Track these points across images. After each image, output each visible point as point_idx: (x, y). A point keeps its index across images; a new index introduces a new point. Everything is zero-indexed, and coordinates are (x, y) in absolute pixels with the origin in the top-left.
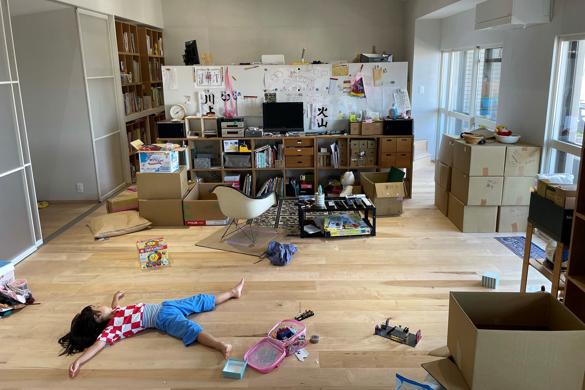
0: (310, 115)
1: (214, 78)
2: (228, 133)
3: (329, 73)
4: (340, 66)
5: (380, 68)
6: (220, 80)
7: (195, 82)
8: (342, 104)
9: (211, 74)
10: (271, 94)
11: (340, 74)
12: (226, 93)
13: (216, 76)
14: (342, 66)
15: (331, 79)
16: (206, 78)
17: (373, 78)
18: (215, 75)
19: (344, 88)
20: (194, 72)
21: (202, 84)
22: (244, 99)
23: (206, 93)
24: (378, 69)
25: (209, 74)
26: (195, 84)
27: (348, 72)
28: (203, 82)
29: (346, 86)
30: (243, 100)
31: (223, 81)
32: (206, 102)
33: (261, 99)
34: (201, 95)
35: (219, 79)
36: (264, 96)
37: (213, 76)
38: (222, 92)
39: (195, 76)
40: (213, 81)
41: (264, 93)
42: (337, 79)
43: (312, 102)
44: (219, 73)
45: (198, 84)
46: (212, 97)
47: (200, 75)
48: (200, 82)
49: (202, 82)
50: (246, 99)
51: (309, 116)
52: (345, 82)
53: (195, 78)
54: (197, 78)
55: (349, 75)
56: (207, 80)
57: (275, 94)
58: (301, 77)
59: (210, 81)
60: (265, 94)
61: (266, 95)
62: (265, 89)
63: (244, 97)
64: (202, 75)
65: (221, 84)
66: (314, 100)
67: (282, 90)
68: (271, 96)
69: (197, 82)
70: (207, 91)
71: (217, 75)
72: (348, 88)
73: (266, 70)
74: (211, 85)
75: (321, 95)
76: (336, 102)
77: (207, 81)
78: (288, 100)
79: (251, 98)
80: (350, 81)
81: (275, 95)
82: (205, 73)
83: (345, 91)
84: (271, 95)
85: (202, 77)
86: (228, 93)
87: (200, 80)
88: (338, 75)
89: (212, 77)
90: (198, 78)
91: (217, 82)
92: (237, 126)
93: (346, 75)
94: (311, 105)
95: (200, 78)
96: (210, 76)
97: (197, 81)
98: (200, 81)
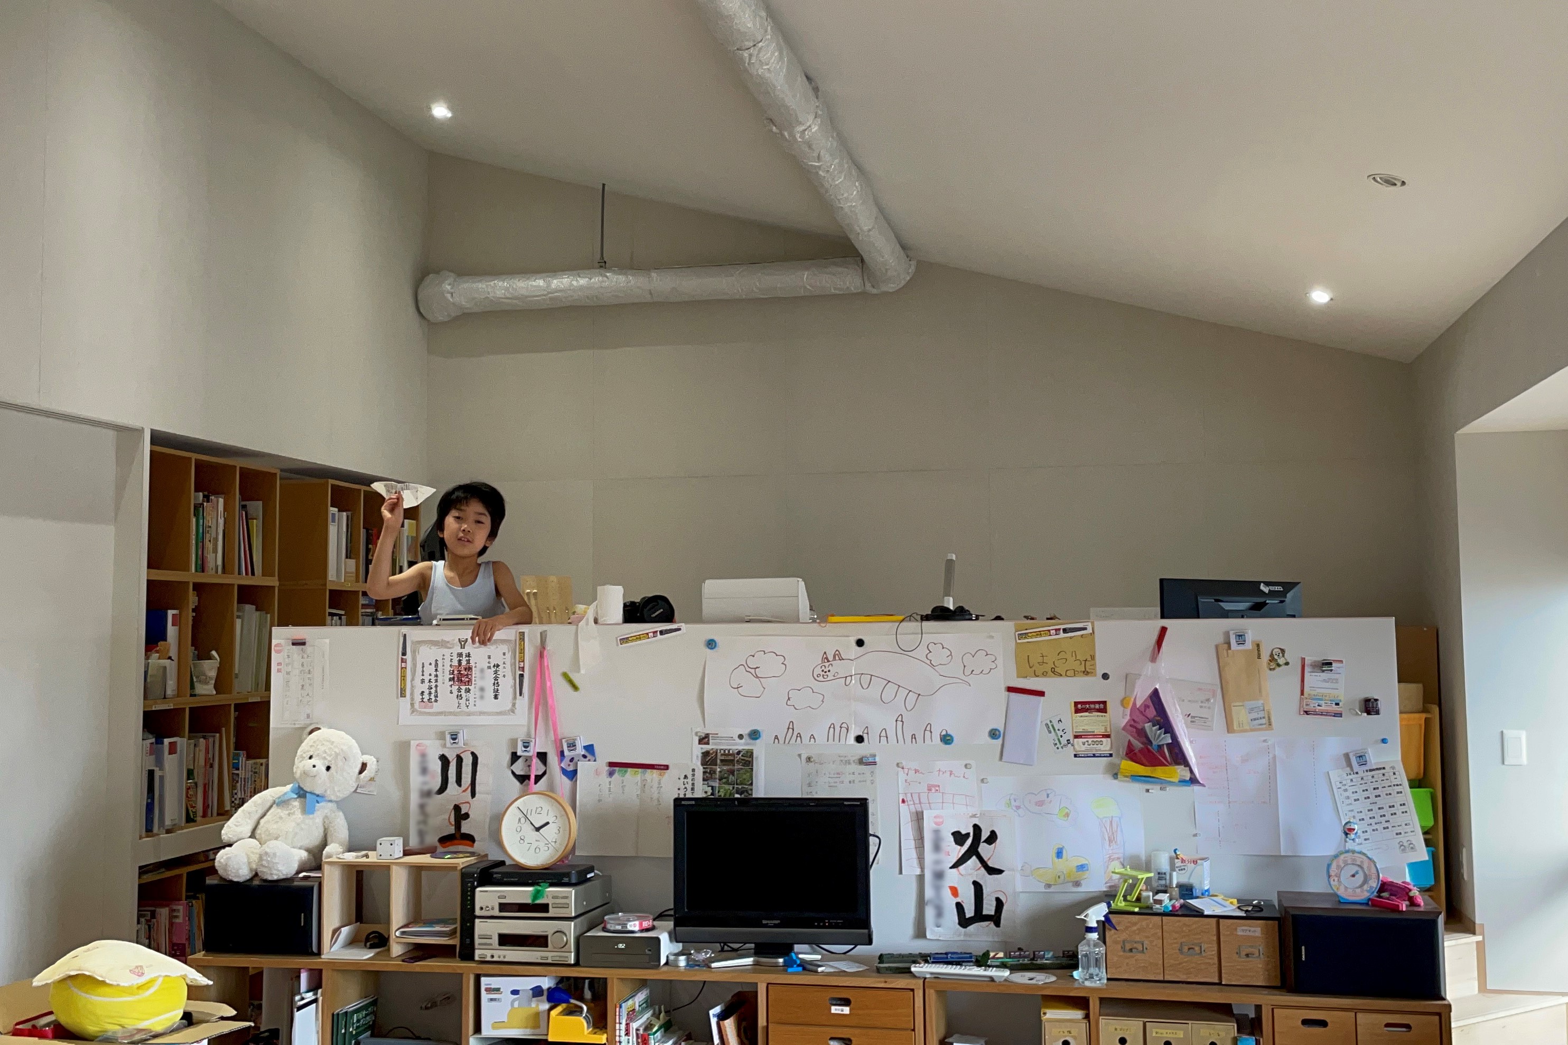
0: (915, 862)
1: (482, 680)
2: (506, 940)
3: (1000, 662)
4: (1053, 632)
5: (1249, 645)
6: (511, 690)
7: (403, 694)
8: (1067, 815)
9: (472, 664)
10: (733, 755)
11: (1053, 671)
12: (531, 748)
13: (493, 669)
14: (1065, 631)
15: (1010, 689)
16: (450, 680)
17: (1219, 691)
18: (489, 667)
19: (1076, 737)
20: (404, 654)
21: (432, 707)
22: (611, 774)
23: (444, 746)
24: (1241, 647)
25: (464, 663)
26: (405, 703)
27: (1093, 658)
28: (436, 696)
29: (1089, 728)
30: (604, 778)
31: (521, 694)
32: (443, 788)
33: (686, 777)
34: (423, 756)
35: (507, 684)
36: (699, 763)
37: (482, 671)
38: (514, 742)
39: (404, 669)
40: (478, 694)
41: (698, 750)
42: (1041, 694)
43: (924, 800)
44: (508, 656)
45: (417, 706)
46: (467, 765)
47: (426, 665)
48: (426, 697)
49: (432, 697)
50: (616, 775)
51: (911, 868)
52: (1081, 707)
53: (403, 677)
54: (413, 680)
55: (1100, 673)
56: (455, 688)
57: (750, 754)
58: (866, 679)
59: (468, 691)
60: (706, 754)
61: (708, 759)
62: (703, 731)
63: (611, 764)
64: (436, 665)
65: (514, 705)
66: (930, 790)
67: (782, 740)
68: (731, 762)
69: (412, 699)
70: (448, 737)
71: (498, 666)
72: (1095, 736)
73: (711, 644)
74: (471, 708)
75: (966, 766)
76: (1040, 804)
77: (455, 693)
78: (809, 785)
79: (640, 770)
80: (1104, 703)
81: (747, 759)
82: (448, 659)
83: (1083, 748)
84: (729, 759)
85: (434, 673)
86: (538, 746)
87: (425, 688)
88: (1045, 674)
89: (475, 673)
90: (418, 677)
91: (496, 697)
92: (544, 908)
93: (1086, 673)
94: (919, 818)
95: (427, 678)
96: (470, 669)
97: (412, 694)
98: (427, 692)
